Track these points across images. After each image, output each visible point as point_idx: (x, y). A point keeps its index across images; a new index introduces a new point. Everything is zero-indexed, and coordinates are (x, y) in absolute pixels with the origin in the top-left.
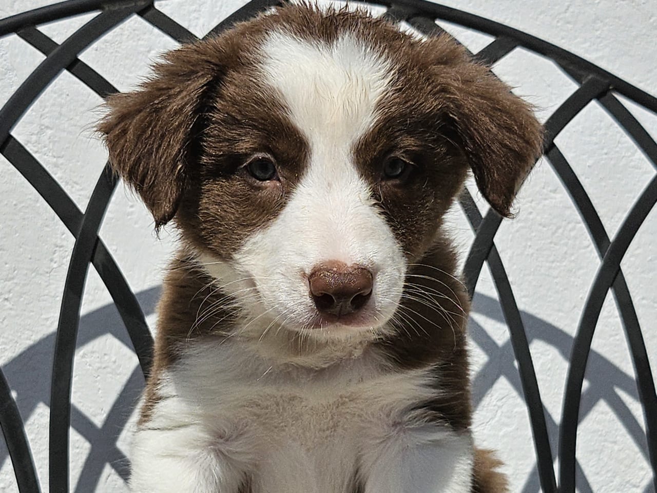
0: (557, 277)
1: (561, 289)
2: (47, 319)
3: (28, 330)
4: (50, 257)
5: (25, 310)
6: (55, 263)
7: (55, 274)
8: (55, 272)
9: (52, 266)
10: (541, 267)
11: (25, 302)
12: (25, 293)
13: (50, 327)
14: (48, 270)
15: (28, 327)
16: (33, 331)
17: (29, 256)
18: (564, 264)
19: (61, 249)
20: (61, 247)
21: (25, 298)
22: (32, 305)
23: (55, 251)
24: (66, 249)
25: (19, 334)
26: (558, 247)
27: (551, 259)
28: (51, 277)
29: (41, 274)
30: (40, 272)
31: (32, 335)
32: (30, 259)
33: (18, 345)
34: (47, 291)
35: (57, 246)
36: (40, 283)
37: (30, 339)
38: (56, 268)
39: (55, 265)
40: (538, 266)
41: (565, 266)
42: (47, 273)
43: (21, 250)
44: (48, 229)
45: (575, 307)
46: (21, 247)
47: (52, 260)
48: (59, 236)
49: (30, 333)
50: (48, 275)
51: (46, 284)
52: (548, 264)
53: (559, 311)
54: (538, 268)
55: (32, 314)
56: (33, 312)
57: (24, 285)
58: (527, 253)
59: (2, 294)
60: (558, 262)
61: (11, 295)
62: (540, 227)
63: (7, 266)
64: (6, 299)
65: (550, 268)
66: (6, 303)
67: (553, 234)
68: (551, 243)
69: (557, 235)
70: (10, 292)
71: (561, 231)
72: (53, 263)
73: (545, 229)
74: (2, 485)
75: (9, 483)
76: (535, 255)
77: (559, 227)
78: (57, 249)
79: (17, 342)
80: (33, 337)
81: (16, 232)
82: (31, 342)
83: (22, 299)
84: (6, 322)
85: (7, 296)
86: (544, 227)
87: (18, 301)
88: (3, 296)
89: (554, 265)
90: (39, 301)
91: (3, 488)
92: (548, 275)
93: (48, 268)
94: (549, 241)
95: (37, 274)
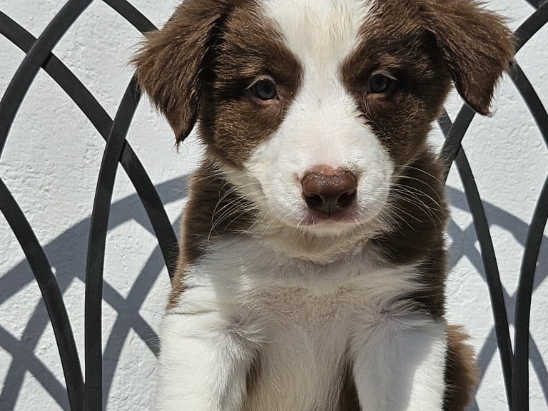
0: (512, 172)
1: (516, 182)
2: (81, 207)
3: (65, 216)
4: (84, 155)
5: (62, 200)
6: (88, 159)
7: (89, 169)
8: (87, 167)
9: (85, 162)
10: (499, 163)
11: (63, 193)
12: (62, 185)
13: (83, 214)
14: (82, 166)
15: (65, 214)
16: (69, 218)
17: (66, 154)
18: (518, 160)
19: (93, 148)
20: (93, 146)
21: (62, 190)
22: (69, 195)
23: (88, 149)
24: (97, 148)
25: (58, 220)
26: (513, 146)
27: (508, 156)
28: (85, 172)
29: (76, 169)
30: (75, 167)
31: (68, 221)
32: (67, 156)
33: (57, 229)
34: (81, 184)
36: (75, 177)
37: (67, 224)
38: (88, 164)
39: (88, 162)
40: (496, 162)
41: (519, 162)
42: (81, 168)
43: (59, 148)
44: (81, 131)
45: (527, 197)
47: (85, 157)
48: (90, 137)
49: (67, 219)
50: (82, 170)
51: (80, 177)
52: (504, 161)
53: (514, 200)
54: (496, 164)
55: (68, 203)
56: (69, 201)
57: (63, 178)
58: (486, 151)
59: (43, 186)
60: (513, 159)
61: (51, 186)
62: (499, 129)
63: (48, 162)
64: (47, 190)
65: (506, 164)
66: (47, 193)
67: (510, 134)
68: (508, 142)
69: (512, 135)
70: (50, 184)
71: (516, 132)
72: (85, 160)
73: (503, 130)
74: (44, 346)
75: (49, 345)
76: (493, 153)
77: (515, 129)
78: (89, 147)
79: (55, 227)
80: (69, 223)
81: (55, 134)
82: (68, 227)
83: (60, 190)
84: (46, 210)
85: (47, 188)
86: (502, 128)
87: (57, 191)
88: (44, 188)
89: (510, 161)
90: (74, 192)
91: (45, 349)
92: (505, 170)
93: (81, 164)
94: (506, 141)
95: (72, 169)
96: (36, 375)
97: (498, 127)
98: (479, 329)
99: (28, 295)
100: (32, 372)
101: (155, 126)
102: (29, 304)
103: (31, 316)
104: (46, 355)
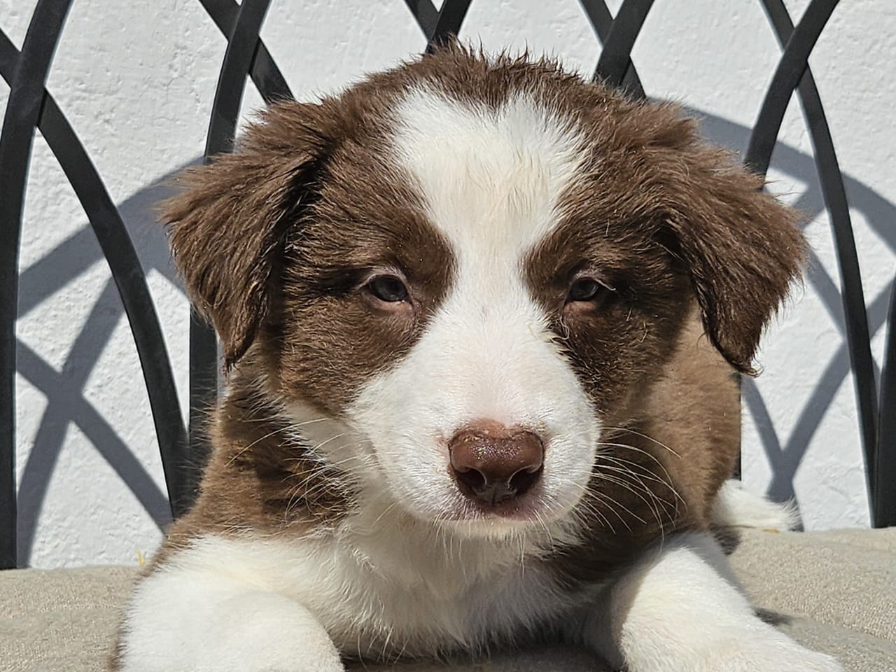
0: (868, 113)
1: (874, 130)
2: (163, 151)
3: (137, 166)
4: (169, 63)
5: (132, 138)
6: (176, 71)
7: (175, 87)
8: (174, 85)
9: (172, 75)
10: (848, 98)
11: (133, 127)
12: (133, 114)
13: (166, 162)
14: (165, 81)
15: (137, 162)
16: (143, 168)
17: (140, 61)
18: (879, 94)
19: (184, 52)
20: (184, 48)
21: (133, 121)
22: (143, 130)
23: (176, 54)
24: (190, 53)
25: (125, 172)
26: (871, 70)
27: (862, 86)
28: (170, 91)
29: (156, 87)
30: (155, 84)
31: (142, 174)
32: (141, 64)
33: (122, 186)
34: (163, 112)
35: (178, 48)
36: (155, 100)
37: (139, 179)
38: (177, 78)
39: (176, 75)
40: (843, 97)
41: (880, 97)
42: (164, 85)
43: (129, 51)
44: (167, 22)
45: (889, 156)
46: (128, 48)
47: (171, 67)
48: (180, 33)
49: (139, 170)
50: (166, 88)
51: (163, 101)
52: (856, 94)
53: (868, 160)
54: (844, 100)
55: (142, 143)
56: (144, 141)
57: (133, 101)
58: (828, 77)
59: (101, 113)
60: (871, 91)
61: (113, 115)
62: (849, 41)
63: (109, 74)
64: (107, 121)
65: (859, 99)
66: (107, 126)
67: (867, 51)
68: (863, 64)
69: (872, 52)
70: (112, 111)
71: (877, 47)
72: (172, 72)
73: (857, 43)
74: (98, 382)
75: (106, 381)
76: (840, 81)
77: (876, 42)
78: (178, 51)
79: (120, 183)
80: (143, 177)
81: (122, 25)
82: (140, 185)
83: (129, 122)
84: (106, 154)
85: (107, 117)
86: (855, 40)
87: (123, 124)
88: (102, 117)
89: (865, 96)
90: (152, 125)
91: (100, 386)
92: (856, 110)
93: (165, 78)
94: (861, 61)
95: (150, 86)
96: (85, 430)
97: (850, 37)
98: (803, 371)
99: (73, 296)
100: (78, 424)
101: (288, 18)
102: (75, 311)
103: (80, 331)
104: (102, 396)
